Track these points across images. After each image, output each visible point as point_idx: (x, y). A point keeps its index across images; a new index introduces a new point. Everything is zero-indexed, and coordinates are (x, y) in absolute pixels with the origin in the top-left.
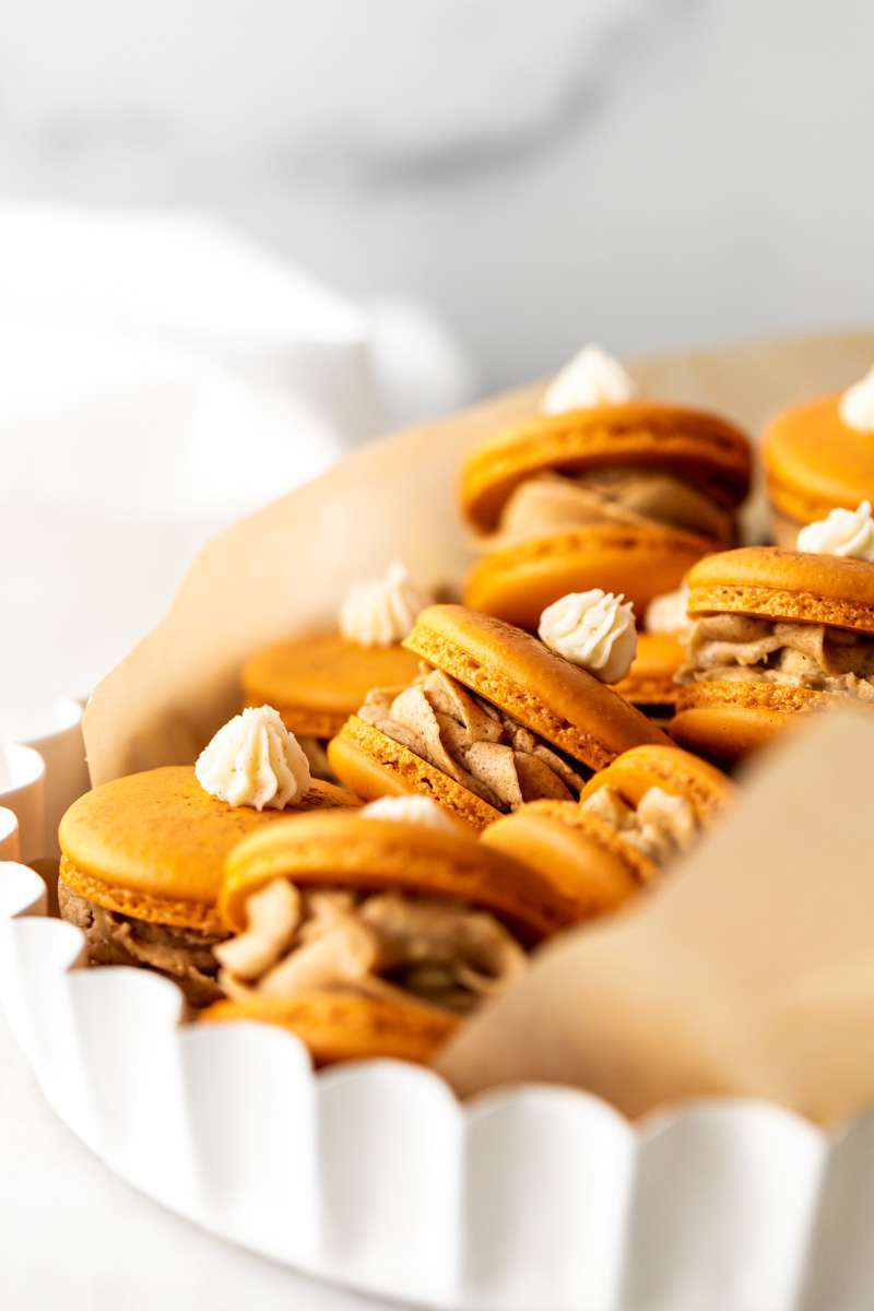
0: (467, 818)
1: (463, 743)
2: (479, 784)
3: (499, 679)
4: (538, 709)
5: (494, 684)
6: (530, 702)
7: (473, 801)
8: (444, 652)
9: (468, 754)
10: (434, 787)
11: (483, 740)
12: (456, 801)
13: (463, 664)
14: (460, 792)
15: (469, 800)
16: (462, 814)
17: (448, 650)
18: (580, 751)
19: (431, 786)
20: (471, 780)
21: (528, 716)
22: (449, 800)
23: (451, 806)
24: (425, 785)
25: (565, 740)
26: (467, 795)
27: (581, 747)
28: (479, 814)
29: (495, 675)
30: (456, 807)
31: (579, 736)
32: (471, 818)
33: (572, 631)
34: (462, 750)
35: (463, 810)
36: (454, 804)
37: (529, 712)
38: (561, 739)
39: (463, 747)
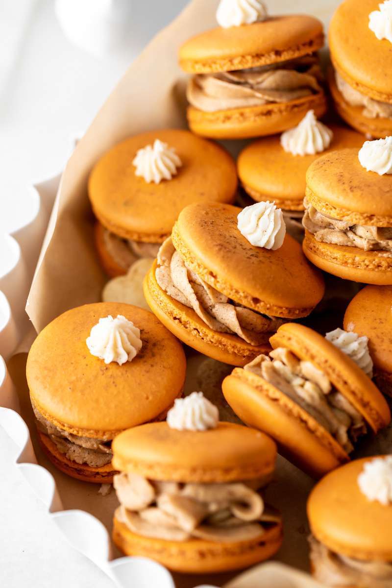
0: (218, 346)
1: (211, 304)
2: (221, 325)
3: (225, 283)
4: (246, 297)
5: (223, 286)
6: (242, 294)
7: (220, 339)
8: (195, 264)
9: (214, 310)
10: (200, 333)
11: (220, 303)
12: (212, 340)
13: (206, 273)
14: (213, 336)
15: (218, 339)
16: (216, 345)
17: (198, 264)
18: (268, 311)
19: (199, 332)
20: (217, 324)
21: (241, 300)
22: (208, 340)
23: (210, 342)
24: (195, 332)
25: (260, 308)
26: (217, 336)
27: (268, 309)
28: (223, 344)
29: (223, 282)
30: (212, 342)
31: (267, 305)
32: (220, 346)
33: (255, 231)
34: (210, 308)
35: (216, 343)
36: (211, 341)
37: (242, 299)
38: (258, 307)
39: (210, 306)
